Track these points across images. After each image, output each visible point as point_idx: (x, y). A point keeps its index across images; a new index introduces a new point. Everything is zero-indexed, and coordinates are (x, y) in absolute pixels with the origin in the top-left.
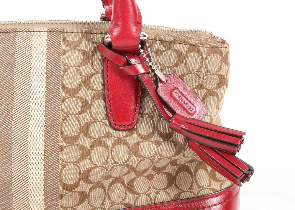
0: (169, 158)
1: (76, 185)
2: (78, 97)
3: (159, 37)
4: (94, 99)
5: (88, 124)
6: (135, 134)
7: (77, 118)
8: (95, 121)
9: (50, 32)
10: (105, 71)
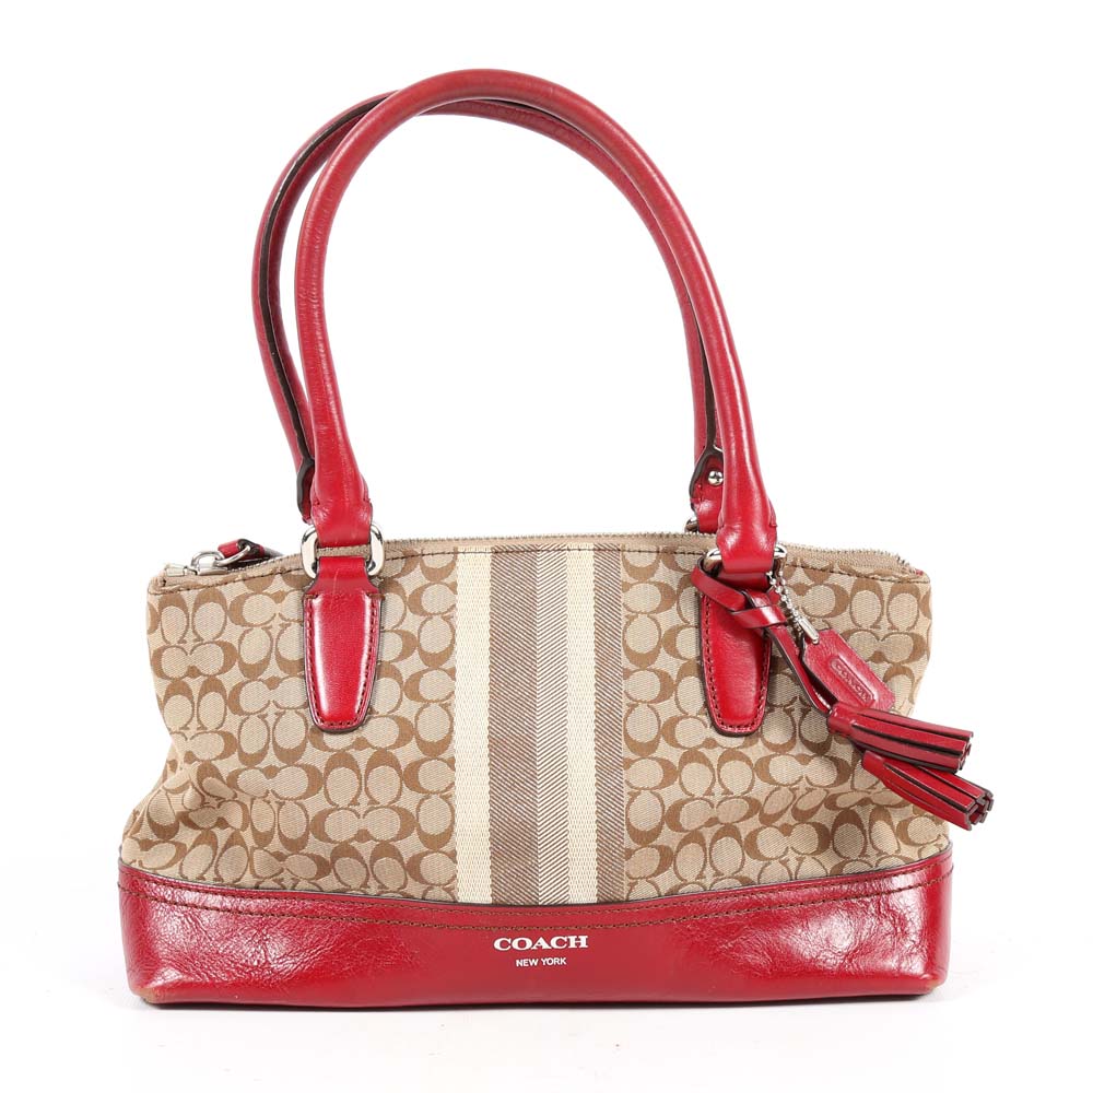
0: (826, 788)
1: (656, 832)
2: (654, 671)
3: (801, 560)
4: (683, 673)
5: (673, 722)
6: (760, 743)
7: (653, 709)
8: (686, 716)
9: (598, 550)
10: (703, 621)
